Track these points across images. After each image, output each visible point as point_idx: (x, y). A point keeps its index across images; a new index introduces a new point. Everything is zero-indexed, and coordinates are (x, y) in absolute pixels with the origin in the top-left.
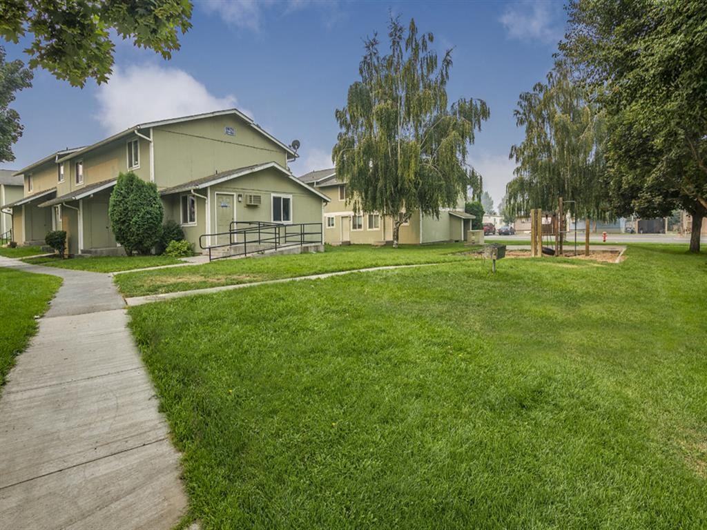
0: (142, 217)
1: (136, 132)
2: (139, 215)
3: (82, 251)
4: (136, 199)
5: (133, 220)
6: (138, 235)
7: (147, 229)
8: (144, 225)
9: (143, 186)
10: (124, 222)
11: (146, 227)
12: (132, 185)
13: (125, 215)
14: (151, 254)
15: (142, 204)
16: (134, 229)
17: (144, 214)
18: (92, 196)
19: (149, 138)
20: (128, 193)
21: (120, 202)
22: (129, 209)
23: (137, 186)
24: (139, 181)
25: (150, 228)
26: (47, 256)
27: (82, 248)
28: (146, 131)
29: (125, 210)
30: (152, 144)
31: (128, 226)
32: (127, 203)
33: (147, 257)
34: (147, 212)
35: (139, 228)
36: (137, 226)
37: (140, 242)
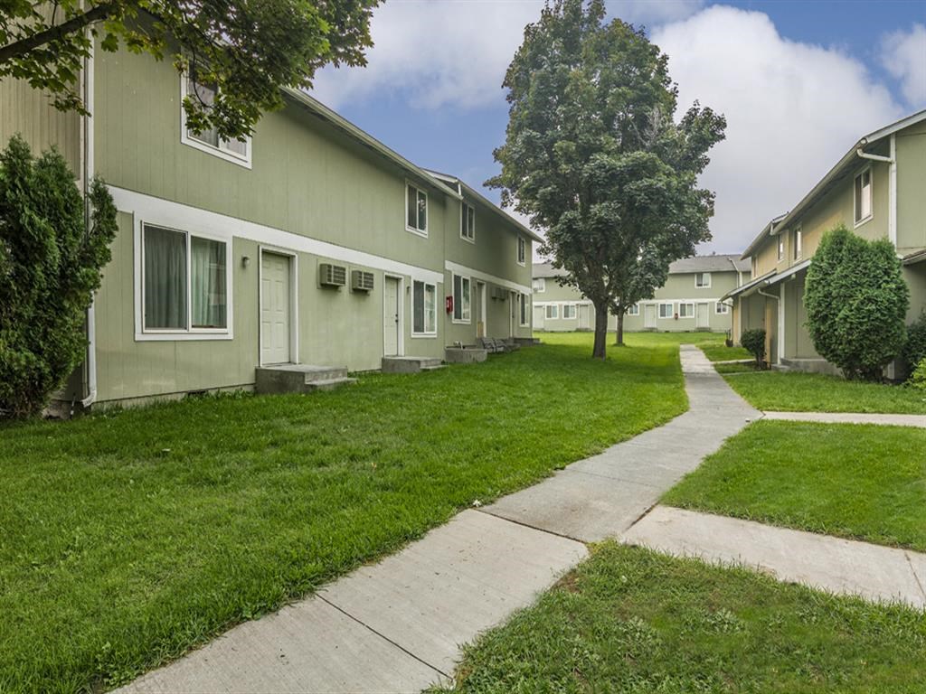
0: (858, 309)
1: (860, 152)
2: (851, 305)
3: (782, 360)
4: (846, 276)
5: (841, 315)
6: (850, 342)
7: (868, 331)
8: (861, 324)
9: (862, 249)
10: (825, 319)
11: (864, 328)
12: (840, 251)
13: (827, 306)
14: (884, 380)
15: (859, 285)
16: (841, 331)
17: (862, 303)
18: (794, 276)
19: (888, 156)
20: (833, 266)
21: (819, 283)
22: (834, 294)
23: (849, 250)
24: (854, 241)
25: (877, 330)
26: (745, 363)
27: (783, 356)
28: (881, 146)
29: (825, 296)
30: (894, 167)
31: (832, 325)
32: (829, 285)
33: (873, 385)
34: (870, 300)
35: (851, 329)
36: (848, 326)
37: (856, 356)
